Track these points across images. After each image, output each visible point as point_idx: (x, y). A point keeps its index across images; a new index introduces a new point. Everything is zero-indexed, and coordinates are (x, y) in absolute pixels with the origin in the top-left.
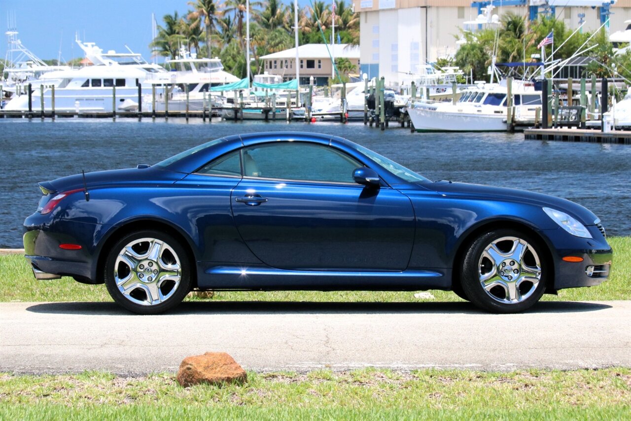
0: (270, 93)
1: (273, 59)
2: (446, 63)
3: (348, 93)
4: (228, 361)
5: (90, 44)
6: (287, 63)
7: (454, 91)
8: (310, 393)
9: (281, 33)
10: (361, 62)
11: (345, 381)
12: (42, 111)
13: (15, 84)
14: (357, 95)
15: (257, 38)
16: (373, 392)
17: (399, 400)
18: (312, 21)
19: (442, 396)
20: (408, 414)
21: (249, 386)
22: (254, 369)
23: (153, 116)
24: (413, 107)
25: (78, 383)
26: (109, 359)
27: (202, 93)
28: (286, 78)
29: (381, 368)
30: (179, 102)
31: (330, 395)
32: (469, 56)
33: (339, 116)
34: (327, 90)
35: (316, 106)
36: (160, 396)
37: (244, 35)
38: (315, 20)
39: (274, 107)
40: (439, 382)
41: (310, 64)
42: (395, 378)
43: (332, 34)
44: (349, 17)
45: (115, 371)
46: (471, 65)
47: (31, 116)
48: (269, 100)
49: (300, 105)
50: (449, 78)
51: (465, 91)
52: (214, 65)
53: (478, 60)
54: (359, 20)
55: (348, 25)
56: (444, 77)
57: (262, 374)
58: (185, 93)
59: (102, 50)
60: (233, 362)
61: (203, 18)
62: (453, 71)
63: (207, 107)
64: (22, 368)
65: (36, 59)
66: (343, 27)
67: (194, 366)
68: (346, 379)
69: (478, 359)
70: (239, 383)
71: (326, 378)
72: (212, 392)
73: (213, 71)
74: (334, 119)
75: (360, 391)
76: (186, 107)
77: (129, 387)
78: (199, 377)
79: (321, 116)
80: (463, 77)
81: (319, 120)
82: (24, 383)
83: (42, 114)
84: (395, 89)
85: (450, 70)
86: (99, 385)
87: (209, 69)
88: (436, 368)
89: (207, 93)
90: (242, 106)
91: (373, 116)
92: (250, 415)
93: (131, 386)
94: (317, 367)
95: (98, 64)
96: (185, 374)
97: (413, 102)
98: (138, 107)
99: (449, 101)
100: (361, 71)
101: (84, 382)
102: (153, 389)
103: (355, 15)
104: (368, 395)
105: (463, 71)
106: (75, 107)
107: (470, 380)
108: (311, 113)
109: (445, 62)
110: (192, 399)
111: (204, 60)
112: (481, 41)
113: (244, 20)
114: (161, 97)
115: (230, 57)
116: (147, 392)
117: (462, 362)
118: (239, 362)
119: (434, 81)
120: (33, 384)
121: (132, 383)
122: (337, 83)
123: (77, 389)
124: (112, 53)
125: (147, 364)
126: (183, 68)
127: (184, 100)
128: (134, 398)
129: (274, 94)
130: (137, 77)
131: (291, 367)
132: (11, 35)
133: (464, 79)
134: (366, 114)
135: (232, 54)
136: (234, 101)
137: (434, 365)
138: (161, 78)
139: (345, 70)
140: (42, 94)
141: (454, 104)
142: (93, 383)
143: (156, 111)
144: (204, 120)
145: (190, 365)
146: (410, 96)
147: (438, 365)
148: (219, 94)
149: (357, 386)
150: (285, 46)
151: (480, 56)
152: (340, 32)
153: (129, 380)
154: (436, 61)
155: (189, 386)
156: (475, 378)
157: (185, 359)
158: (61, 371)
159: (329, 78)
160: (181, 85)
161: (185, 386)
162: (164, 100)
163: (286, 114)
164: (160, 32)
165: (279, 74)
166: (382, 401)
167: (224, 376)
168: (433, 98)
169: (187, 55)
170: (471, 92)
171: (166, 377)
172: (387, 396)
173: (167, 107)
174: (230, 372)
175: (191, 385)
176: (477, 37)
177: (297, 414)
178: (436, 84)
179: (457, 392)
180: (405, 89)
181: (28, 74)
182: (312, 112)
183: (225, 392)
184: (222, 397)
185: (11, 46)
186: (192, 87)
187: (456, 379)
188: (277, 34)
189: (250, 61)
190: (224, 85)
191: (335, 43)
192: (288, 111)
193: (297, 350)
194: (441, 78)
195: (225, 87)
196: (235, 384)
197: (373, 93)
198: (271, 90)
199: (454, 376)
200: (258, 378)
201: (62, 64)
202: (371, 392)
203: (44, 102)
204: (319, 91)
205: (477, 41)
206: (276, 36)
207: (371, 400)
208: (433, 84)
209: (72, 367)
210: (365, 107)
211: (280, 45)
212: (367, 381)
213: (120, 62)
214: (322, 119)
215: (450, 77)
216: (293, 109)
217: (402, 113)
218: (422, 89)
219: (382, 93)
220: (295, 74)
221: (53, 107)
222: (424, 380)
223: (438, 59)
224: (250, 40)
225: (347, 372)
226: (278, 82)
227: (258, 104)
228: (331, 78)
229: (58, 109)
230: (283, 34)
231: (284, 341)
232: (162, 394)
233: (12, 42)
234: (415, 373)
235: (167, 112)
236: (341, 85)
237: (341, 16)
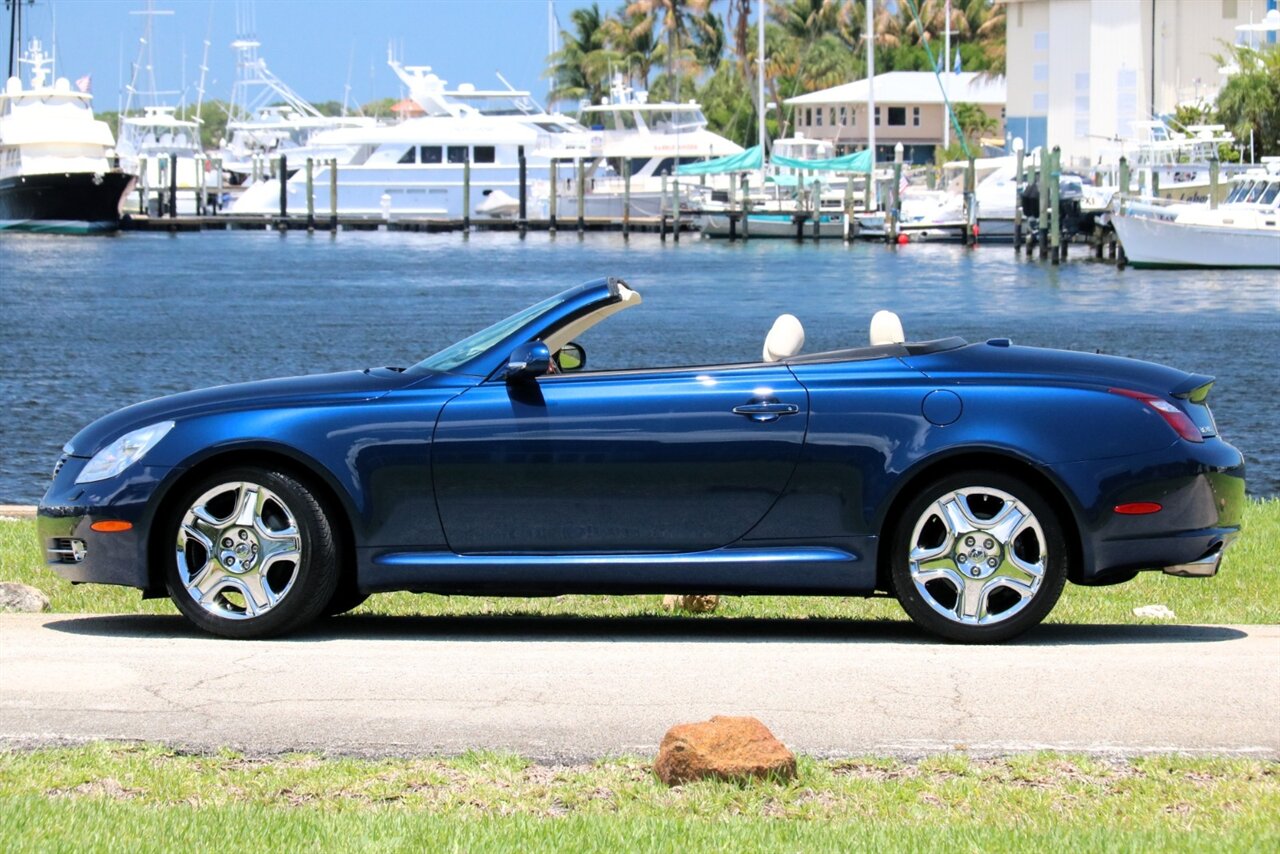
0: (808, 180)
1: (815, 104)
2: (1196, 117)
3: (980, 181)
4: (759, 734)
5: (419, 70)
6: (845, 113)
7: (1214, 178)
8: (925, 801)
9: (832, 48)
10: (1009, 113)
11: (996, 777)
12: (310, 217)
13: (250, 156)
14: (1001, 184)
15: (779, 59)
16: (1053, 799)
17: (1107, 816)
18: (902, 22)
19: (1192, 809)
20: (1126, 838)
21: (801, 786)
22: (811, 752)
23: (552, 229)
24: (1123, 212)
25: (456, 775)
26: (515, 730)
27: (658, 179)
28: (843, 146)
29: (1068, 752)
30: (607, 197)
31: (964, 804)
32: (1247, 100)
33: (959, 231)
34: (933, 174)
35: (909, 210)
36: (621, 802)
37: (750, 50)
38: (908, 20)
39: (817, 210)
40: (1187, 782)
41: (896, 115)
42: (1097, 773)
43: (944, 52)
44: (983, 14)
45: (528, 753)
46: (1250, 120)
47: (285, 226)
48: (806, 195)
49: (873, 206)
50: (1203, 151)
51: (1238, 178)
52: (685, 117)
53: (1266, 110)
54: (1005, 19)
55: (979, 31)
56: (1191, 148)
57: (826, 763)
58: (621, 177)
59: (445, 82)
60: (768, 737)
61: (661, 14)
62: (1212, 134)
63: (669, 209)
64: (340, 743)
65: (298, 102)
66: (968, 34)
67: (690, 743)
68: (998, 774)
69: (1266, 738)
70: (780, 778)
71: (958, 772)
72: (726, 796)
73: (684, 131)
74: (949, 237)
75: (1027, 799)
76: (624, 210)
77: (557, 784)
78: (700, 766)
79: (921, 231)
80: (1233, 147)
81: (916, 239)
82: (347, 774)
83: (309, 221)
84: (1083, 173)
85: (1205, 133)
86: (498, 780)
87: (674, 127)
88: (1180, 755)
89: (670, 179)
90: (745, 208)
91: (1035, 232)
92: (810, 836)
93: (563, 783)
94: (937, 750)
95: (436, 114)
96: (672, 759)
97: (1123, 201)
98: (518, 209)
99: (1203, 199)
100: (1009, 134)
101: (466, 772)
102: (608, 790)
103: (996, 8)
104: (1042, 806)
105: (1234, 135)
106: (380, 207)
107: (1250, 778)
108: (898, 225)
109: (1194, 114)
110: (686, 808)
111: (665, 106)
112: (1272, 69)
113: (750, 19)
114: (569, 187)
115: (719, 100)
116: (596, 795)
117: (1233, 743)
118: (780, 737)
119: (1169, 157)
120: (365, 776)
121: (565, 776)
122: (957, 160)
123: (454, 788)
124: (467, 89)
125: (593, 740)
126: (619, 123)
127: (620, 194)
128: (568, 806)
129: (817, 182)
130: (521, 143)
131: (885, 748)
132: (245, 49)
133: (1236, 153)
134: (1019, 228)
135: (723, 92)
136: (729, 196)
137: (1176, 749)
138: (569, 144)
139: (973, 130)
140: (310, 179)
141: (1214, 206)
142: (486, 776)
143: (557, 218)
144: (663, 238)
145: (683, 740)
146: (1116, 188)
147: (1184, 749)
148: (697, 180)
149: (1019, 787)
150: (840, 75)
151: (1271, 101)
152: (963, 46)
153: (558, 770)
154: (1174, 112)
155: (679, 783)
156: (1260, 774)
157: (672, 729)
158: (419, 750)
159: (938, 148)
160: (613, 161)
161: (672, 783)
162: (576, 194)
163: (843, 226)
164: (567, 45)
165: (828, 138)
166: (1071, 817)
167: (752, 764)
168: (1166, 193)
169: (624, 95)
170: (1252, 182)
171: (632, 766)
172: (1081, 808)
173: (582, 209)
174: (763, 756)
175: (684, 782)
176: (1263, 58)
177: (903, 837)
178: (1174, 164)
179: (1223, 802)
180: (1105, 174)
181: (280, 135)
182: (901, 222)
183: (753, 797)
184: (746, 806)
185: (243, 72)
186: (637, 164)
187: (1221, 776)
188: (823, 49)
189: (766, 111)
190: (708, 162)
191: (951, 70)
192: (847, 218)
193: (896, 716)
194: (1184, 149)
195: (709, 166)
196: (773, 780)
197: (1036, 181)
198: (811, 173)
199: (1217, 771)
200: (819, 769)
201: (353, 114)
202: (1050, 800)
203: (314, 196)
204: (915, 175)
205: (1264, 69)
206: (821, 55)
207: (1049, 815)
208: (1166, 163)
209: (442, 744)
210: (1018, 212)
211: (830, 75)
212: (1041, 779)
213: (484, 109)
214: (923, 237)
215: (1205, 148)
216: (857, 215)
217: (1099, 225)
218: (1142, 174)
219: (1053, 182)
220: (866, 139)
221: (334, 207)
222: (1156, 778)
223: (1178, 108)
224: (766, 64)
225: (999, 760)
226: (826, 156)
227: (783, 203)
228: (942, 147)
229: (343, 211)
230: (837, 49)
231: (869, 698)
232: (624, 798)
233: (247, 64)
234: (1137, 765)
235: (581, 219)
236: (965, 164)
237: (964, 11)
